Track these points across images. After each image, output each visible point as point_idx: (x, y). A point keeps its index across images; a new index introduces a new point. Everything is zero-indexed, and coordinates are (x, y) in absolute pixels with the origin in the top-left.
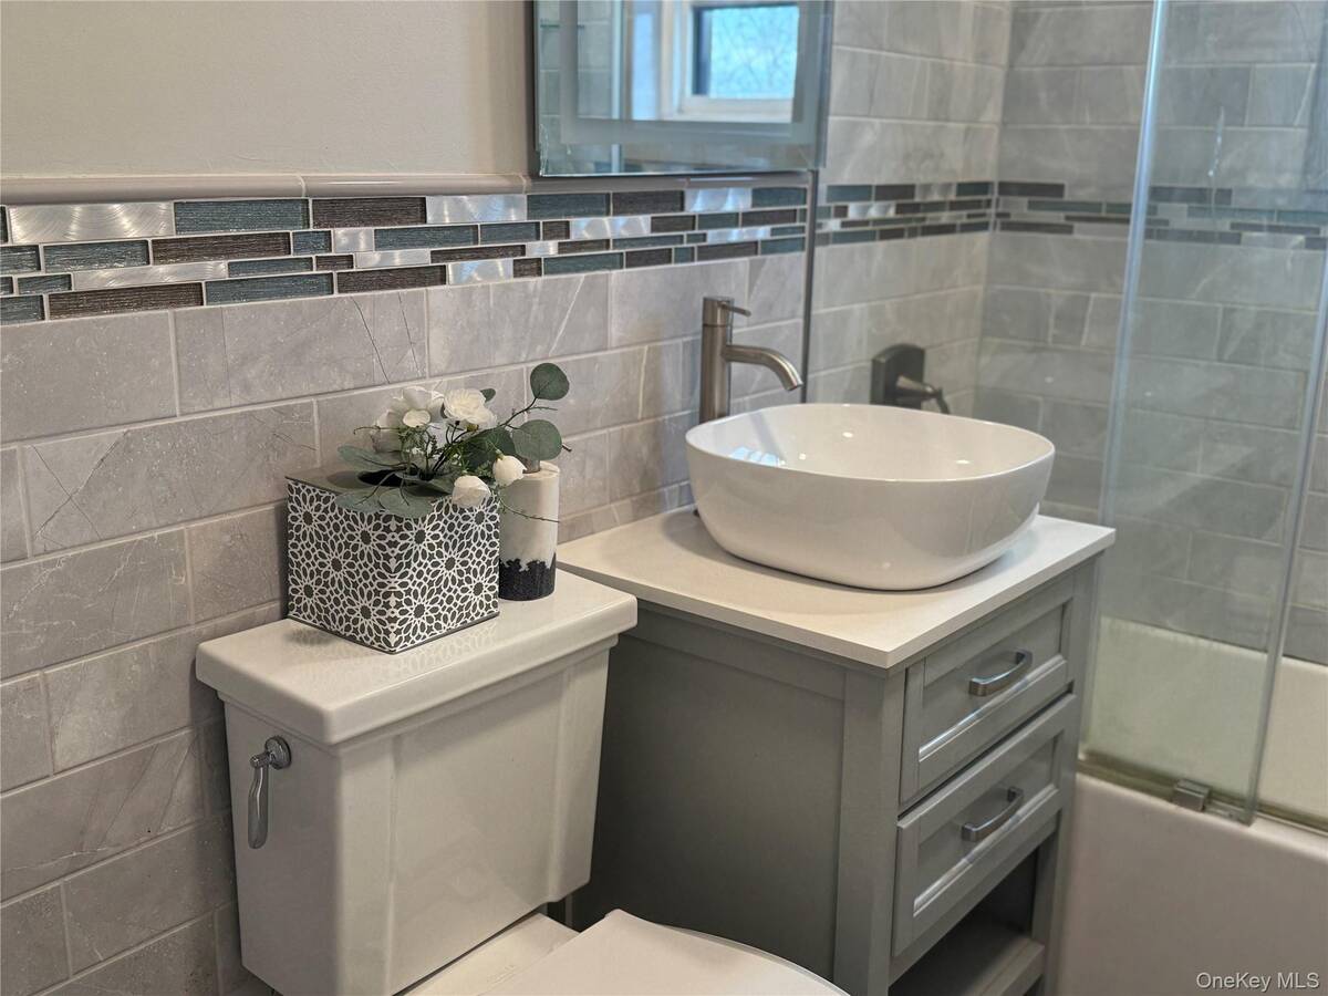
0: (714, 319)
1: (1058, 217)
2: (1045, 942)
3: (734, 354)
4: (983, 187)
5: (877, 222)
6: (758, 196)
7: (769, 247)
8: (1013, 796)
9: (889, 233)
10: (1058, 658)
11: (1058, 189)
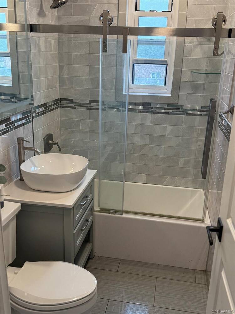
0: (20, 142)
1: (73, 105)
2: (92, 243)
3: (25, 149)
4: (58, 100)
5: (41, 112)
6: (23, 114)
7: (26, 123)
8: (87, 220)
9: (43, 113)
10: (91, 194)
11: (72, 100)
